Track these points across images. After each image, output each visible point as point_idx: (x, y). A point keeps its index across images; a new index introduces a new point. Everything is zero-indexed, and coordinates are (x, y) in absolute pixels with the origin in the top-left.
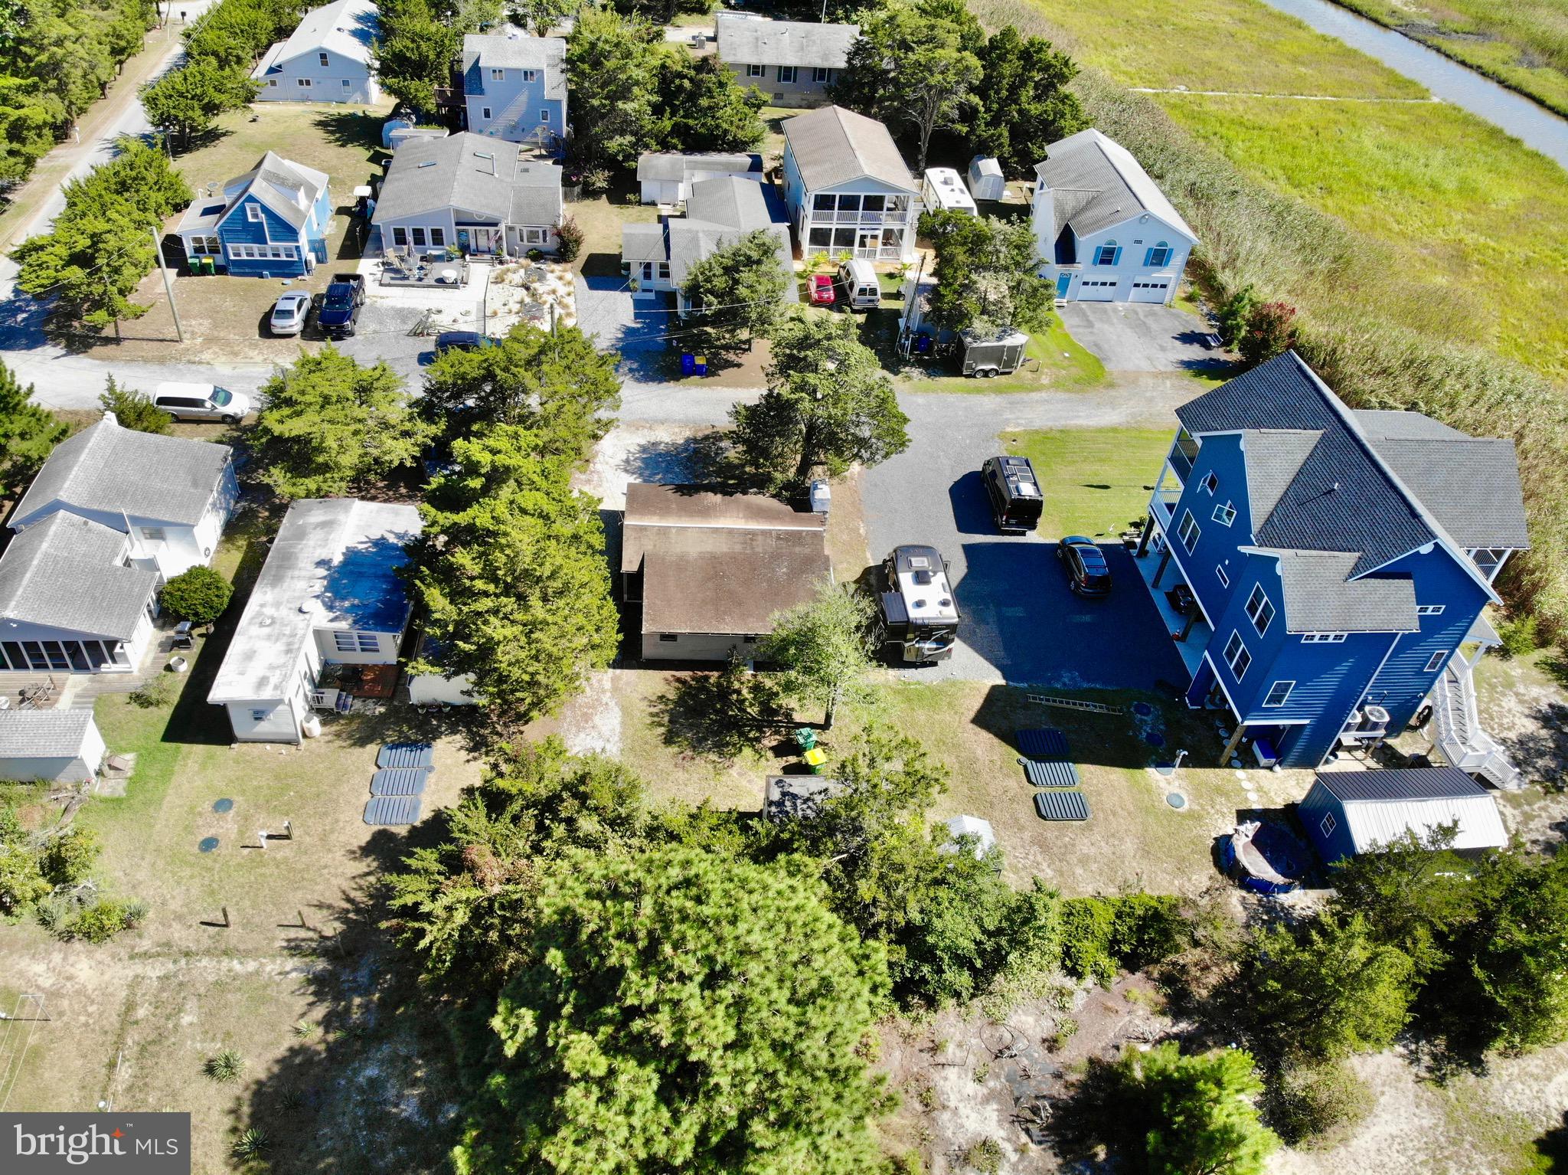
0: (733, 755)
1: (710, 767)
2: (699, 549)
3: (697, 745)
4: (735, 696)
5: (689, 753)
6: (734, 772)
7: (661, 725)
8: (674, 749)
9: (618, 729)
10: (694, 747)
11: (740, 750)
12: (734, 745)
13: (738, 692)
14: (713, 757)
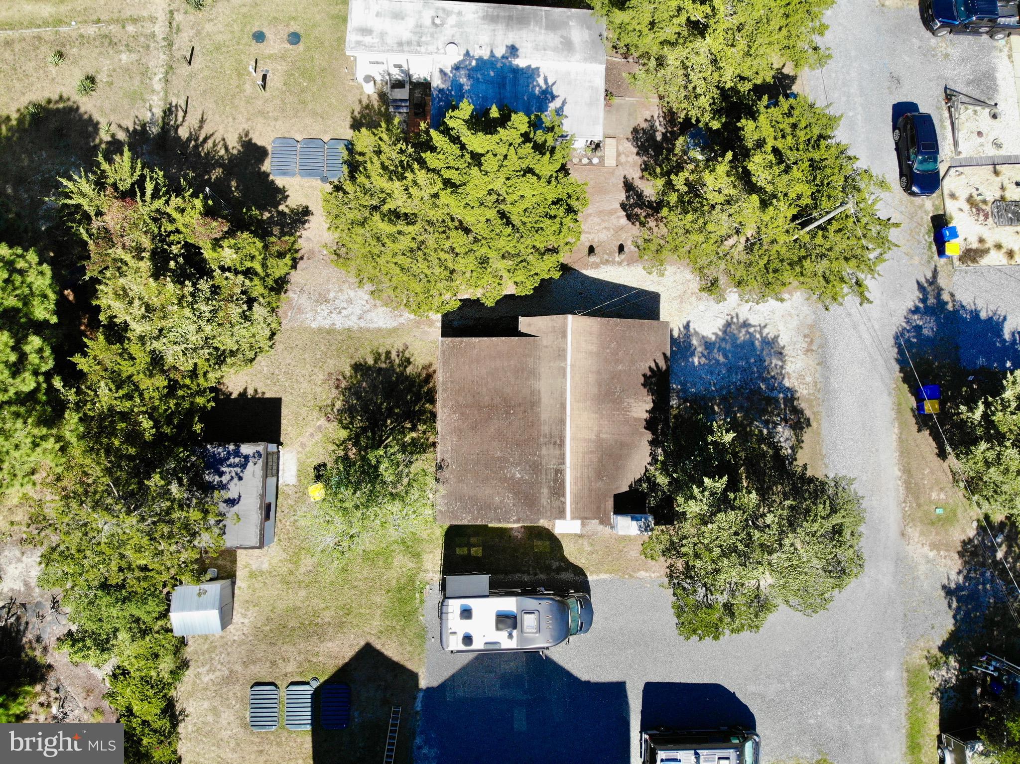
0: (340, 421)
1: (329, 402)
2: (543, 390)
3: (352, 391)
4: (409, 426)
5: (344, 384)
6: (323, 421)
7: (376, 362)
8: (348, 371)
9: (373, 326)
10: (350, 389)
11: (345, 428)
12: (352, 423)
13: (414, 429)
14: (339, 405)
